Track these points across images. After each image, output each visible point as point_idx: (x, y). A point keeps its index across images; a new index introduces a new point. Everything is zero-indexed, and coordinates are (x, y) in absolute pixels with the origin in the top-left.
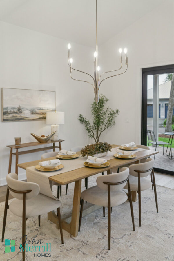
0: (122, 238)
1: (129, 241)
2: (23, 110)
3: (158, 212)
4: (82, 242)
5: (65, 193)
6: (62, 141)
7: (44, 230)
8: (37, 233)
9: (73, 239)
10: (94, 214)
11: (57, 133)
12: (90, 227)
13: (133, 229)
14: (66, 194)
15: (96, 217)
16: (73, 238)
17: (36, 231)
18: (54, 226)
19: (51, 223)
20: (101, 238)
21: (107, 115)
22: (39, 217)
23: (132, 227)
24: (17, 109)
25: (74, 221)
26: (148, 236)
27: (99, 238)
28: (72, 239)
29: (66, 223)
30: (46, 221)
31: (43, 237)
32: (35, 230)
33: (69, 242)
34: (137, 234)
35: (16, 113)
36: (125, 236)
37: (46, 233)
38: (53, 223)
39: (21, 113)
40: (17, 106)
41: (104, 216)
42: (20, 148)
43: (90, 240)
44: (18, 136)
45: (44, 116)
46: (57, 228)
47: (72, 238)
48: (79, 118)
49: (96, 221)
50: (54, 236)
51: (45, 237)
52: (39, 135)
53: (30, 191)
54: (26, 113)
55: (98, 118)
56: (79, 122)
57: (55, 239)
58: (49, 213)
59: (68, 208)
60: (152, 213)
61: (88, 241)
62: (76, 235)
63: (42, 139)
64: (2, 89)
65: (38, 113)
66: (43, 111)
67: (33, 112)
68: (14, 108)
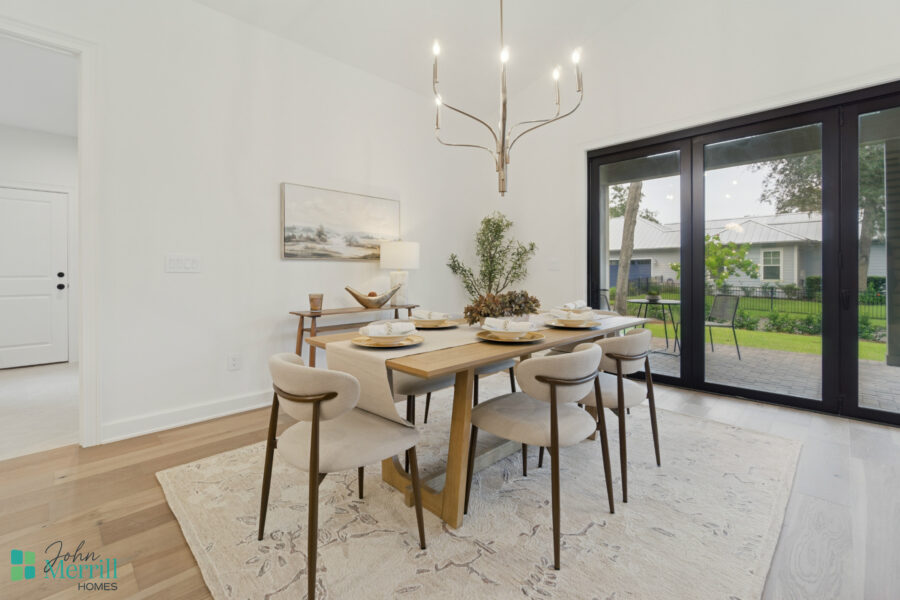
0: (584, 533)
1: (606, 542)
2: (328, 235)
3: (659, 464)
4: (476, 543)
5: (423, 420)
6: (414, 307)
7: (372, 508)
8: (353, 517)
9: (451, 534)
10: (497, 469)
11: (402, 288)
12: (493, 502)
13: (608, 510)
14: (425, 422)
15: (505, 476)
16: (451, 531)
17: (352, 511)
18: (398, 499)
19: (390, 490)
20: (527, 532)
21: (509, 256)
22: (361, 470)
23: (607, 503)
24: (316, 232)
25: (451, 485)
26: (654, 529)
27: (522, 534)
28: (447, 535)
29: (432, 491)
30: (378, 486)
31: (371, 527)
32: (348, 509)
33: (442, 545)
34: (623, 524)
35: (313, 240)
36: (591, 529)
37: (377, 517)
38: (397, 491)
39: (324, 241)
40: (315, 227)
41: (525, 475)
42: (319, 316)
43: (496, 540)
44: (316, 292)
45: (375, 252)
46: (406, 504)
47: (447, 531)
48: (451, 262)
49: (505, 486)
50: (398, 526)
51: (375, 528)
52: (364, 293)
53: (331, 396)
54: (336, 244)
55: (492, 262)
56: (450, 270)
57: (402, 534)
58: (385, 462)
59: (431, 453)
60: (646, 468)
61: (492, 542)
62: (458, 524)
63: (369, 300)
64: (282, 186)
65: (363, 246)
66: (373, 242)
67: (350, 243)
68: (309, 230)
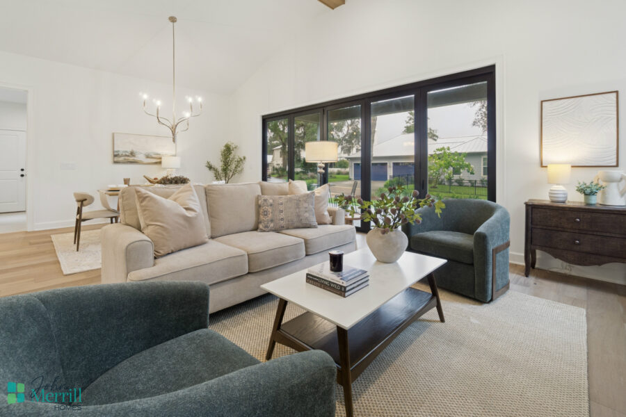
2: (136, 154)
21: (234, 162)
24: (130, 152)
35: (128, 156)
39: (134, 156)
40: (129, 150)
44: (127, 177)
45: (160, 160)
48: (208, 164)
52: (152, 177)
54: (140, 157)
55: (227, 165)
56: (207, 169)
63: (154, 181)
64: (113, 134)
65: (152, 158)
66: (158, 156)
67: (148, 157)
68: (126, 152)
